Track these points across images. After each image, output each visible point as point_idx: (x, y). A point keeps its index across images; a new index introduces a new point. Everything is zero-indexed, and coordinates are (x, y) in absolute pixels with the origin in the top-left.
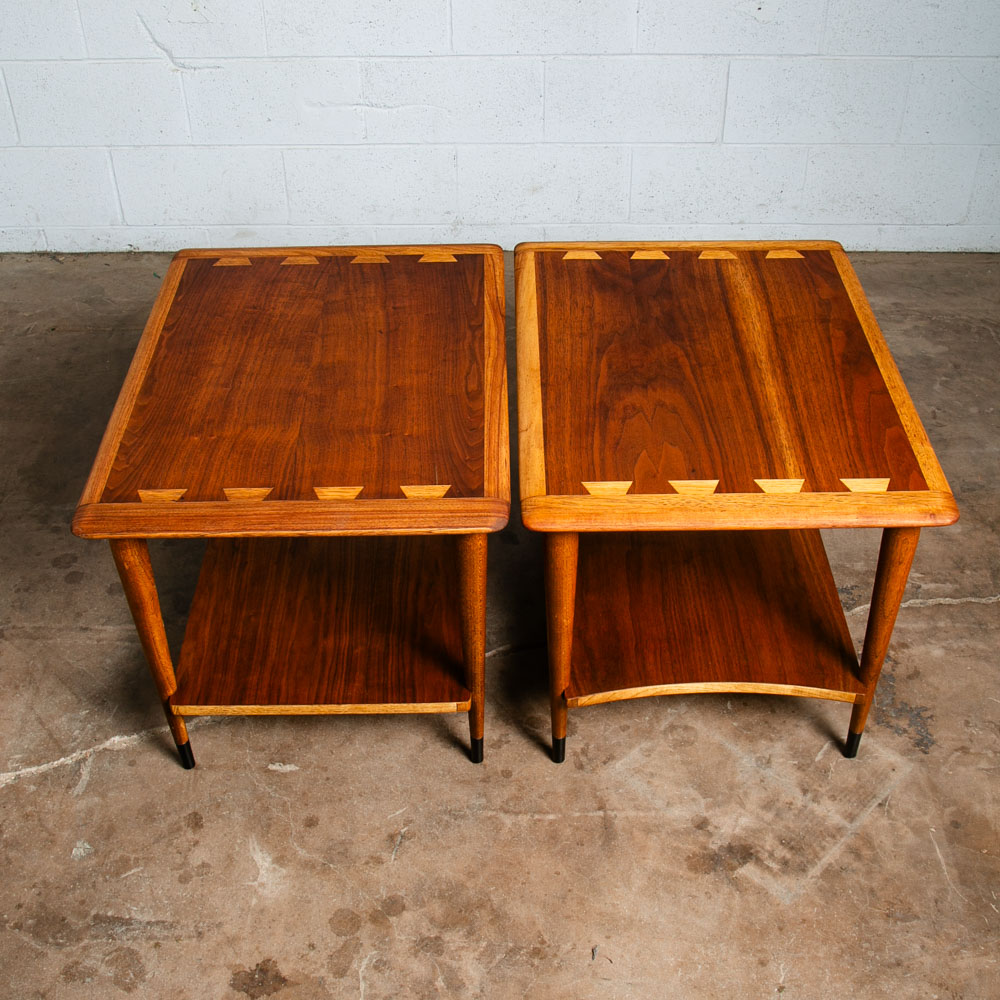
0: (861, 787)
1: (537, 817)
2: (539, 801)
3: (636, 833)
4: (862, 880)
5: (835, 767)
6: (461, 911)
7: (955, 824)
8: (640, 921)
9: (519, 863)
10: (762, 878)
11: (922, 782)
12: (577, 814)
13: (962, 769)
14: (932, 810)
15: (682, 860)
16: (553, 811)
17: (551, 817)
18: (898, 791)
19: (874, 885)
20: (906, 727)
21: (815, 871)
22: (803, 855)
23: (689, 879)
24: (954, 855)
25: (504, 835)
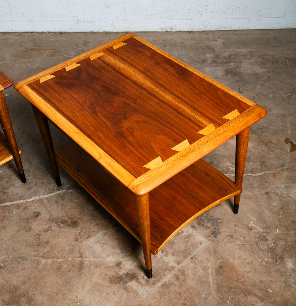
0: (186, 250)
1: (55, 260)
2: (57, 253)
3: (92, 267)
4: (177, 289)
5: (177, 242)
6: (16, 298)
7: (220, 267)
8: (85, 303)
9: (43, 279)
10: (137, 287)
11: (211, 249)
12: (71, 259)
13: (229, 244)
14: (212, 260)
15: (107, 278)
16: (62, 258)
17: (60, 260)
18: (200, 252)
19: (182, 291)
20: (210, 226)
21: (159, 284)
22: (155, 278)
23: (108, 287)
24: (217, 280)
25: (40, 267)
